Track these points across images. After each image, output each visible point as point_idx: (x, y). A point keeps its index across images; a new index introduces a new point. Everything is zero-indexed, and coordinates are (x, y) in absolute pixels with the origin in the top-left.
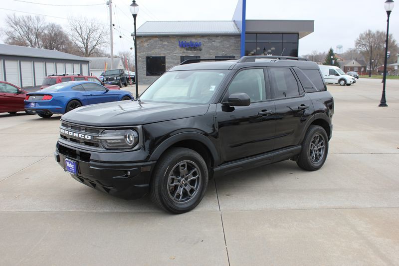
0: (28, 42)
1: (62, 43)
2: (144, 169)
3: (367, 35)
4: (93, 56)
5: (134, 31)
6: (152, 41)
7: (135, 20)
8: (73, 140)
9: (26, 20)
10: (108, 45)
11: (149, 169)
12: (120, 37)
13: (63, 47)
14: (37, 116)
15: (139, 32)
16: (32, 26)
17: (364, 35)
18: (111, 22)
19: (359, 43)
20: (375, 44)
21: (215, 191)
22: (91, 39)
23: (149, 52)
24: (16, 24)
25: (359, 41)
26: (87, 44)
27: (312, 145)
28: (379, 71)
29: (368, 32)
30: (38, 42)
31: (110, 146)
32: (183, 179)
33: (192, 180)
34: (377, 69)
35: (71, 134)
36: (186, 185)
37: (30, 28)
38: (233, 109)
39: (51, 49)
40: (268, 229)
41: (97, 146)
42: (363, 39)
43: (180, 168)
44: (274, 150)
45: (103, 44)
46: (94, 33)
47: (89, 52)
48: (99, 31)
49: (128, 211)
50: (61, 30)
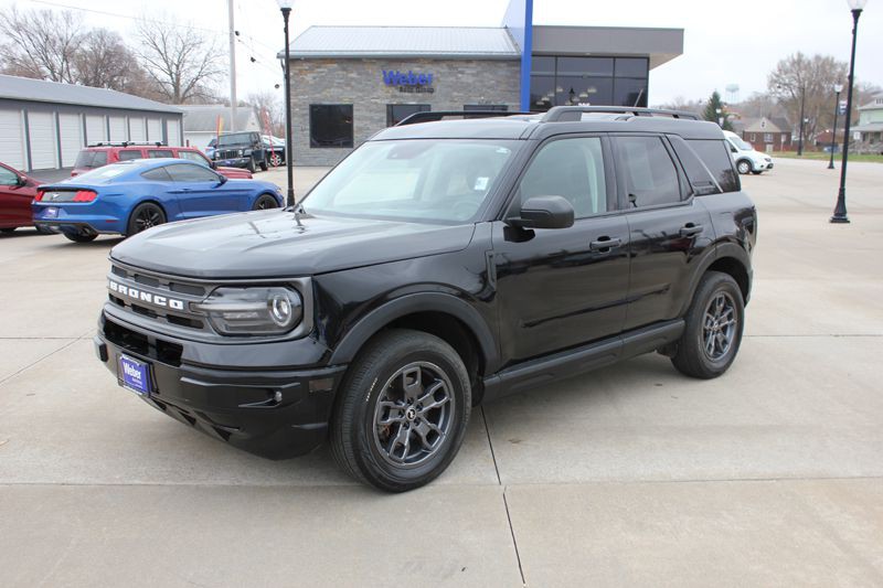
0: (45, 69)
1: (122, 73)
2: (316, 386)
3: (794, 63)
4: (189, 103)
5: (284, 47)
6: (324, 70)
7: (286, 21)
8: (139, 309)
9: (41, 19)
10: (225, 77)
11: (328, 386)
12: (253, 60)
13: (125, 82)
14: (62, 239)
15: (295, 50)
16: (53, 34)
17: (788, 64)
18: (232, 27)
19: (776, 82)
20: (810, 84)
21: (484, 430)
22: (187, 65)
23: (318, 95)
24: (18, 28)
25: (777, 76)
26: (178, 75)
27: (708, 318)
28: (818, 144)
29: (796, 58)
30: (68, 69)
31: (232, 328)
32: (412, 407)
33: (433, 409)
34: (814, 139)
35: (134, 293)
36: (417, 421)
37: (50, 37)
38: (531, 235)
39: (97, 84)
40: (623, 534)
41: (199, 326)
42: (786, 73)
43: (406, 380)
44: (624, 332)
45: (214, 76)
46: (194, 52)
47: (181, 93)
48: (205, 47)
49: (274, 483)
50: (120, 43)
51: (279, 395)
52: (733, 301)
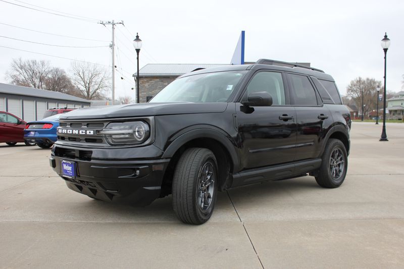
0: (31, 85)
1: (64, 87)
2: (155, 168)
3: (357, 82)
4: (94, 99)
5: (137, 71)
6: (153, 81)
7: (138, 55)
8: (73, 138)
9: (31, 64)
10: (109, 89)
11: (161, 168)
12: (122, 78)
13: (66, 91)
15: (142, 73)
16: (36, 70)
17: (355, 82)
18: (113, 64)
19: (350, 89)
20: (365, 90)
21: (231, 205)
22: (93, 83)
23: (150, 93)
24: (21, 68)
25: (351, 87)
26: (89, 88)
27: (331, 160)
28: (370, 116)
29: (358, 79)
30: (41, 85)
31: (115, 142)
34: (368, 114)
35: (70, 132)
37: (35, 72)
38: (253, 110)
39: (54, 90)
41: (101, 141)
42: (354, 86)
44: (294, 161)
45: (105, 88)
46: (97, 77)
47: (90, 96)
48: (101, 76)
49: (133, 221)
50: (64, 74)
51: (138, 171)
52: (342, 152)
